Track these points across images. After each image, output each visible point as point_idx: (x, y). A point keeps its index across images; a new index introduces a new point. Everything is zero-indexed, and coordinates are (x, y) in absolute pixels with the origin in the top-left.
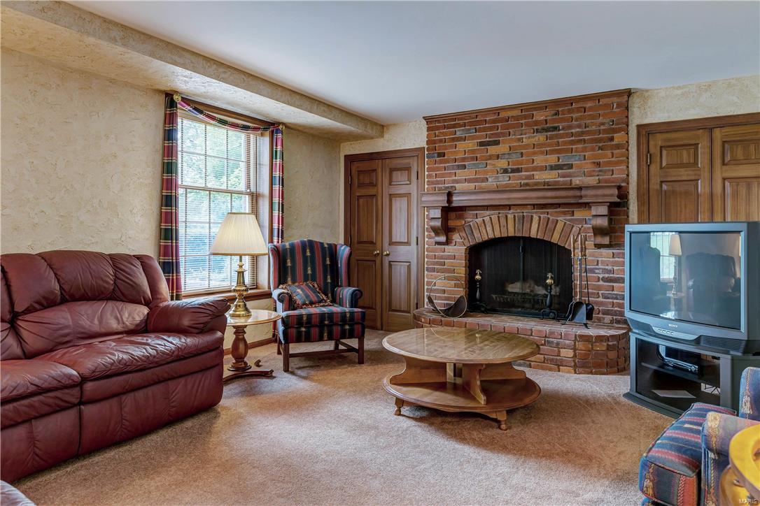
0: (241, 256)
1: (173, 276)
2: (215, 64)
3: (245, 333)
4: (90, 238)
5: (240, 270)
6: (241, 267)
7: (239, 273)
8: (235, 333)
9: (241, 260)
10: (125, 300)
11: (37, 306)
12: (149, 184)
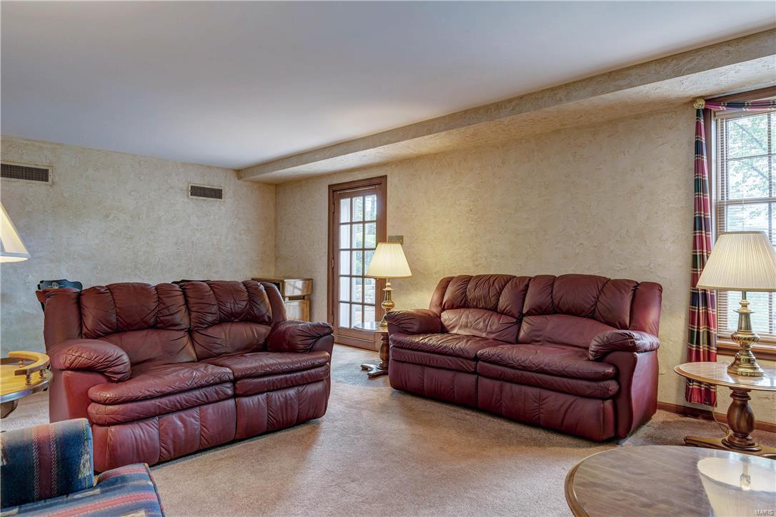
0: (744, 292)
1: (699, 309)
2: (673, 59)
3: (748, 398)
4: (619, 265)
5: (745, 311)
6: (745, 306)
7: (741, 314)
8: (732, 395)
9: (744, 297)
10: (602, 320)
11: (534, 311)
12: (682, 207)
